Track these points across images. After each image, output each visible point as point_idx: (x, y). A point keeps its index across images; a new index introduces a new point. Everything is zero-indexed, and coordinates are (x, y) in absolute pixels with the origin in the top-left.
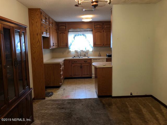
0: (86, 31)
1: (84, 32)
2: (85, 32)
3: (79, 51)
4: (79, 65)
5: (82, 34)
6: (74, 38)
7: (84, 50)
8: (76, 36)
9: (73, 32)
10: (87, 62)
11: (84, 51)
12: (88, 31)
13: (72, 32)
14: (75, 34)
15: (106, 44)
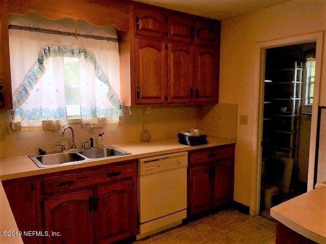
0: (94, 37)
1: (85, 39)
2: (91, 40)
3: (64, 123)
4: (84, 196)
5: (76, 48)
6: (41, 62)
7: (87, 118)
8: (47, 52)
9: (34, 33)
10: (119, 177)
11: (88, 124)
12: (102, 38)
13: (28, 32)
14: (44, 44)
15: (174, 97)
